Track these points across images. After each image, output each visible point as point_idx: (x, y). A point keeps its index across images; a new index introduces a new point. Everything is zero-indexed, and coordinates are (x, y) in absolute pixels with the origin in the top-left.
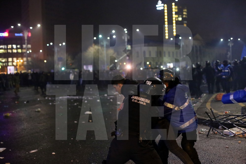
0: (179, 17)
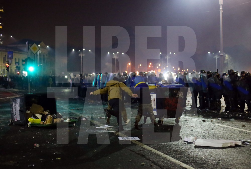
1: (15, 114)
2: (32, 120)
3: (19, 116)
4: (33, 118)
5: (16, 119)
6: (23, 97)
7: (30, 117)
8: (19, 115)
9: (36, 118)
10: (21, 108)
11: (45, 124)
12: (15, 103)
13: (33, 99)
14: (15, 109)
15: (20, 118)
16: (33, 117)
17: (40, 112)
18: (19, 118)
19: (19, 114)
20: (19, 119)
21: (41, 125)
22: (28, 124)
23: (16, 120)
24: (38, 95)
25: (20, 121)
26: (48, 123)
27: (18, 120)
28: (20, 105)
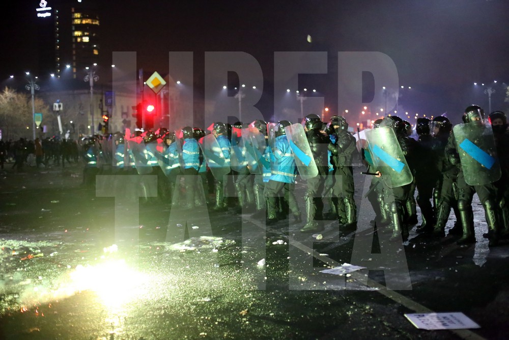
0: (84, 35)
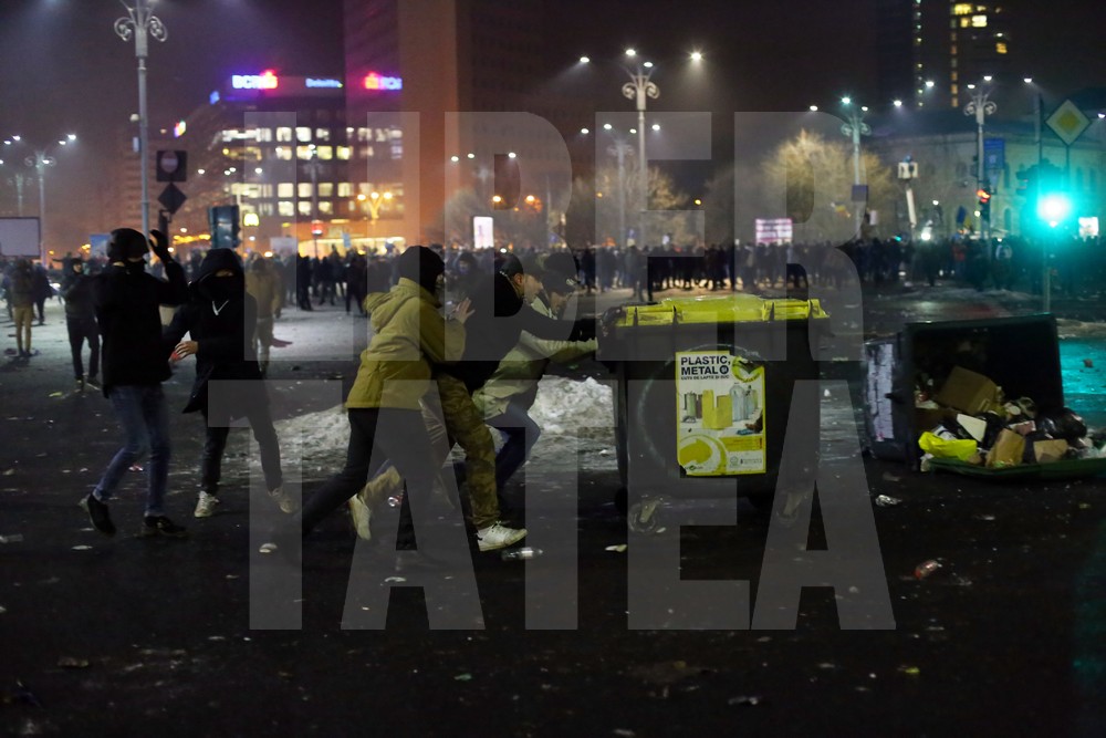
0: (976, 13)
1: (877, 414)
2: (935, 442)
3: (890, 423)
4: (940, 433)
5: (881, 435)
6: (903, 339)
7: (931, 428)
8: (889, 418)
9: (959, 432)
10: (895, 385)
11: (987, 464)
12: (877, 363)
13: (966, 347)
14: (876, 389)
15: (895, 431)
16: (942, 428)
17: (983, 404)
18: (891, 428)
19: (890, 411)
20: (891, 436)
21: (972, 471)
22: (924, 459)
23: (879, 440)
24: (976, 331)
25: (895, 445)
26: (1000, 463)
27: (887, 440)
28: (894, 372)
